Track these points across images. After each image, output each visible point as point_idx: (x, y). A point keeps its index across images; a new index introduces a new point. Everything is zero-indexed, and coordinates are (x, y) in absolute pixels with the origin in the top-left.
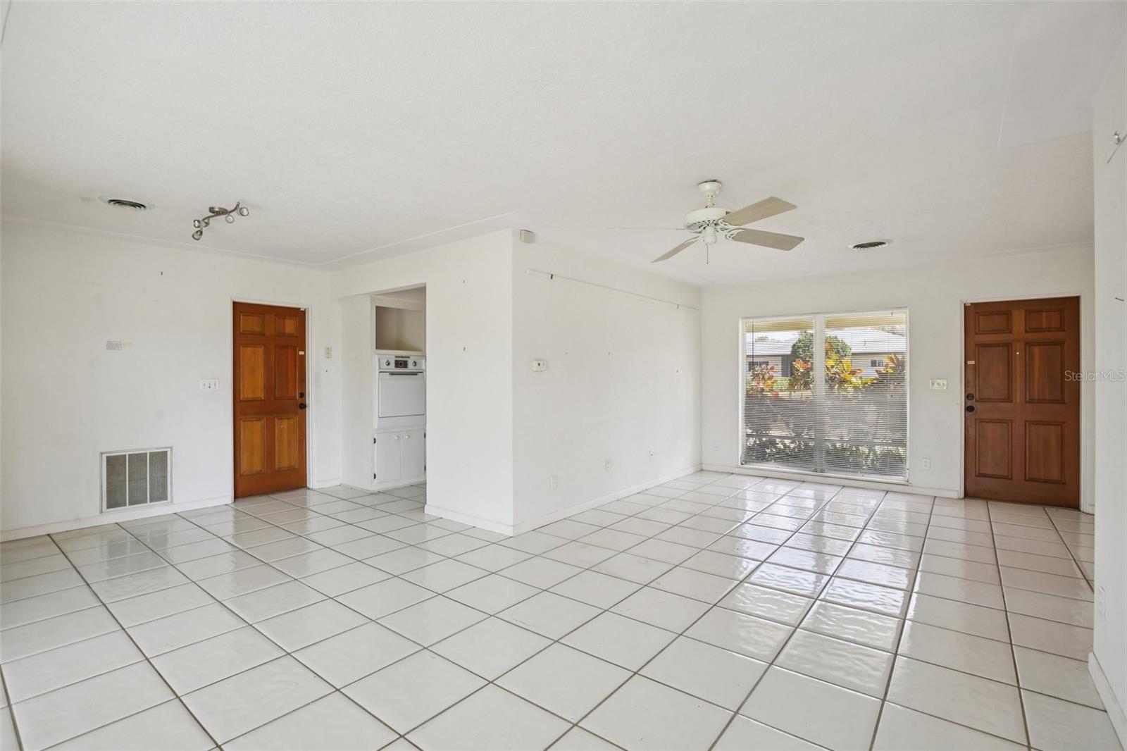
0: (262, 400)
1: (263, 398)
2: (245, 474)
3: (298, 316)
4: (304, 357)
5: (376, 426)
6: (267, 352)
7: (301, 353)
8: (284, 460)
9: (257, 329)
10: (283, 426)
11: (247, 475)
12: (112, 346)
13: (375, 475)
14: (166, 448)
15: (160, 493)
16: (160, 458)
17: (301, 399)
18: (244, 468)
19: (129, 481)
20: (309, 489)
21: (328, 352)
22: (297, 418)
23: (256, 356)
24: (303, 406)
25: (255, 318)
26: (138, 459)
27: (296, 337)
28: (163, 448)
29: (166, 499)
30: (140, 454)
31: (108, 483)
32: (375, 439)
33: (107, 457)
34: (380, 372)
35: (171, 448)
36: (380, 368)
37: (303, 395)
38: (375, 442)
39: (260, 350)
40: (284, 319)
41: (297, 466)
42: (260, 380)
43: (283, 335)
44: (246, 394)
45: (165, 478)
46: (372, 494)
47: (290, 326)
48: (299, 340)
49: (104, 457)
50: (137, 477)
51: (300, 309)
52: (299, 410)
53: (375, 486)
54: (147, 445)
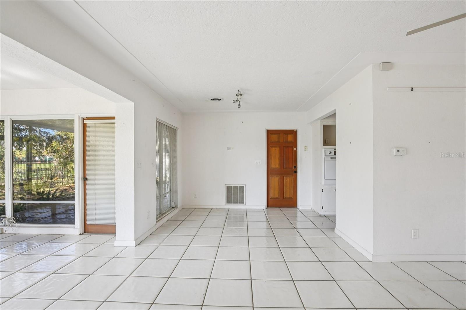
0: (279, 169)
1: (279, 168)
2: (272, 198)
3: (294, 133)
4: (296, 151)
5: (323, 183)
6: (280, 149)
7: (295, 149)
8: (288, 194)
9: (277, 140)
10: (287, 180)
11: (272, 199)
12: (229, 149)
13: (323, 207)
14: (244, 185)
15: (242, 201)
16: (242, 188)
17: (295, 169)
18: (272, 195)
19: (233, 195)
20: (297, 208)
21: (306, 148)
22: (293, 177)
23: (276, 151)
24: (296, 172)
25: (276, 135)
26: (235, 187)
27: (293, 142)
28: (243, 185)
29: (243, 203)
30: (235, 186)
31: (227, 195)
32: (323, 190)
33: (227, 186)
34: (325, 157)
35: (245, 185)
36: (325, 155)
37: (296, 167)
38: (323, 191)
39: (278, 149)
40: (288, 135)
41: (293, 198)
42: (278, 161)
43: (287, 142)
44: (272, 166)
45: (243, 195)
46: (321, 216)
47: (290, 138)
48: (294, 143)
49: (226, 185)
50: (235, 194)
51: (294, 130)
52: (294, 174)
53: (322, 213)
54: (238, 183)
